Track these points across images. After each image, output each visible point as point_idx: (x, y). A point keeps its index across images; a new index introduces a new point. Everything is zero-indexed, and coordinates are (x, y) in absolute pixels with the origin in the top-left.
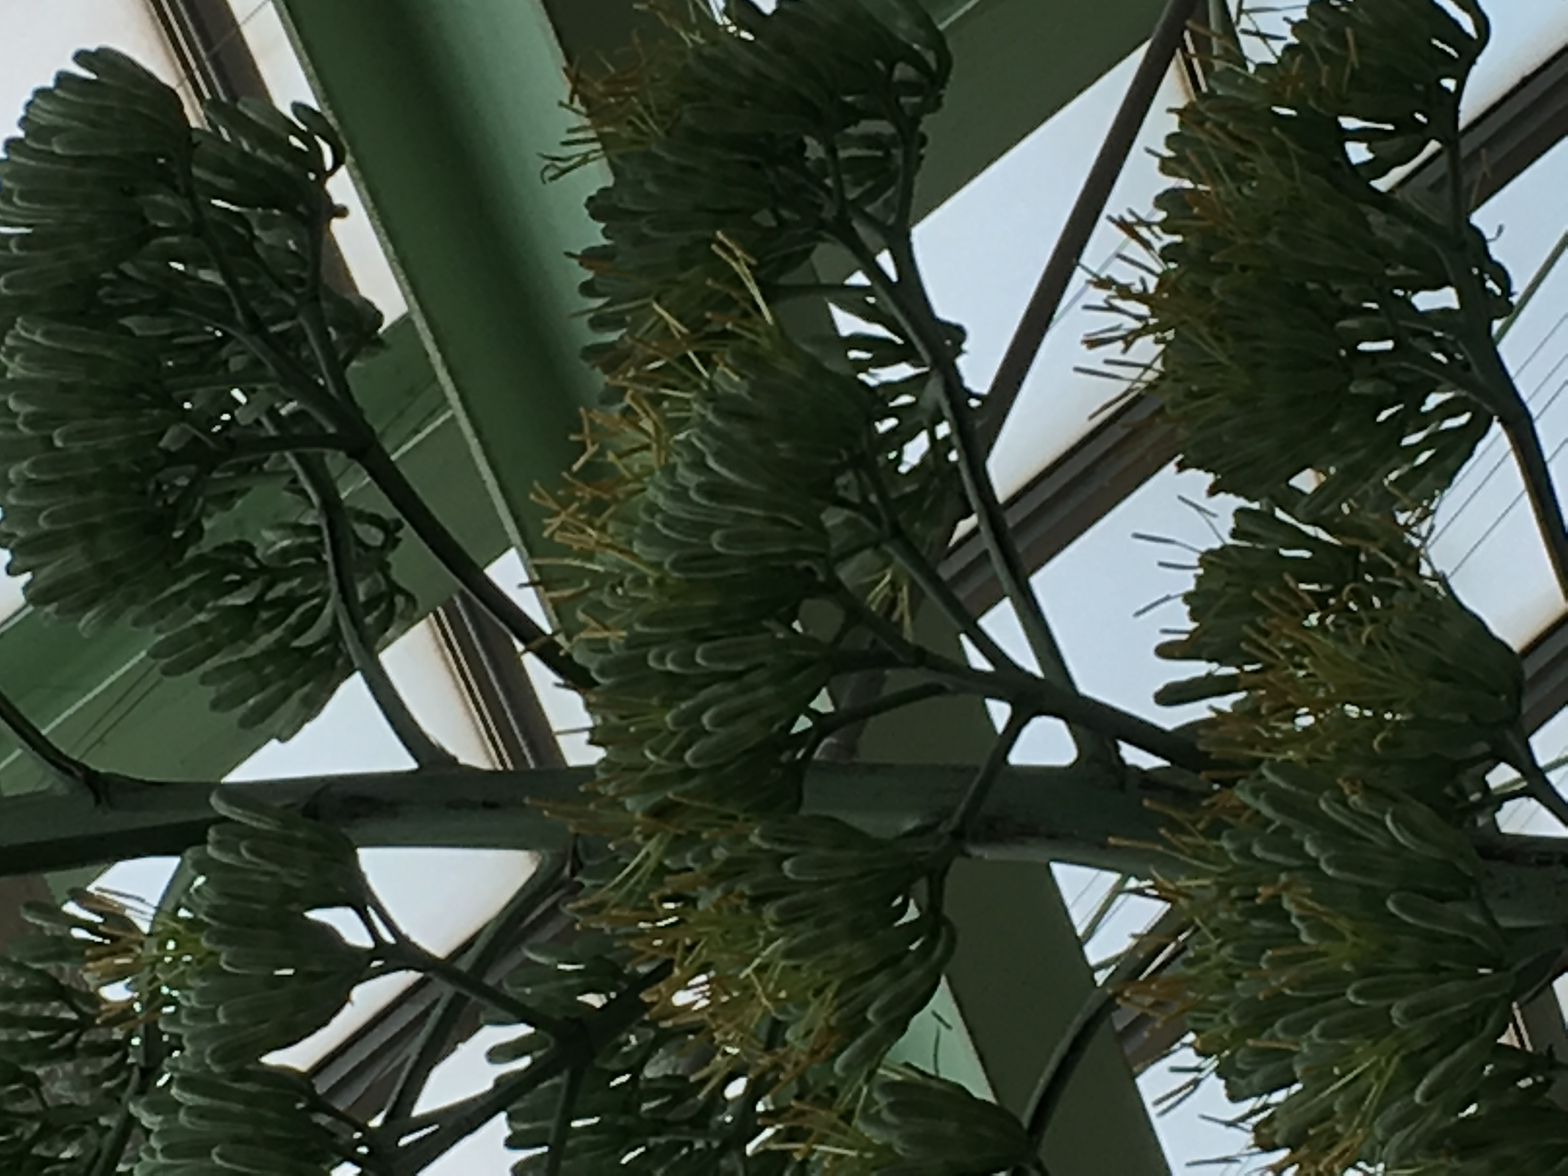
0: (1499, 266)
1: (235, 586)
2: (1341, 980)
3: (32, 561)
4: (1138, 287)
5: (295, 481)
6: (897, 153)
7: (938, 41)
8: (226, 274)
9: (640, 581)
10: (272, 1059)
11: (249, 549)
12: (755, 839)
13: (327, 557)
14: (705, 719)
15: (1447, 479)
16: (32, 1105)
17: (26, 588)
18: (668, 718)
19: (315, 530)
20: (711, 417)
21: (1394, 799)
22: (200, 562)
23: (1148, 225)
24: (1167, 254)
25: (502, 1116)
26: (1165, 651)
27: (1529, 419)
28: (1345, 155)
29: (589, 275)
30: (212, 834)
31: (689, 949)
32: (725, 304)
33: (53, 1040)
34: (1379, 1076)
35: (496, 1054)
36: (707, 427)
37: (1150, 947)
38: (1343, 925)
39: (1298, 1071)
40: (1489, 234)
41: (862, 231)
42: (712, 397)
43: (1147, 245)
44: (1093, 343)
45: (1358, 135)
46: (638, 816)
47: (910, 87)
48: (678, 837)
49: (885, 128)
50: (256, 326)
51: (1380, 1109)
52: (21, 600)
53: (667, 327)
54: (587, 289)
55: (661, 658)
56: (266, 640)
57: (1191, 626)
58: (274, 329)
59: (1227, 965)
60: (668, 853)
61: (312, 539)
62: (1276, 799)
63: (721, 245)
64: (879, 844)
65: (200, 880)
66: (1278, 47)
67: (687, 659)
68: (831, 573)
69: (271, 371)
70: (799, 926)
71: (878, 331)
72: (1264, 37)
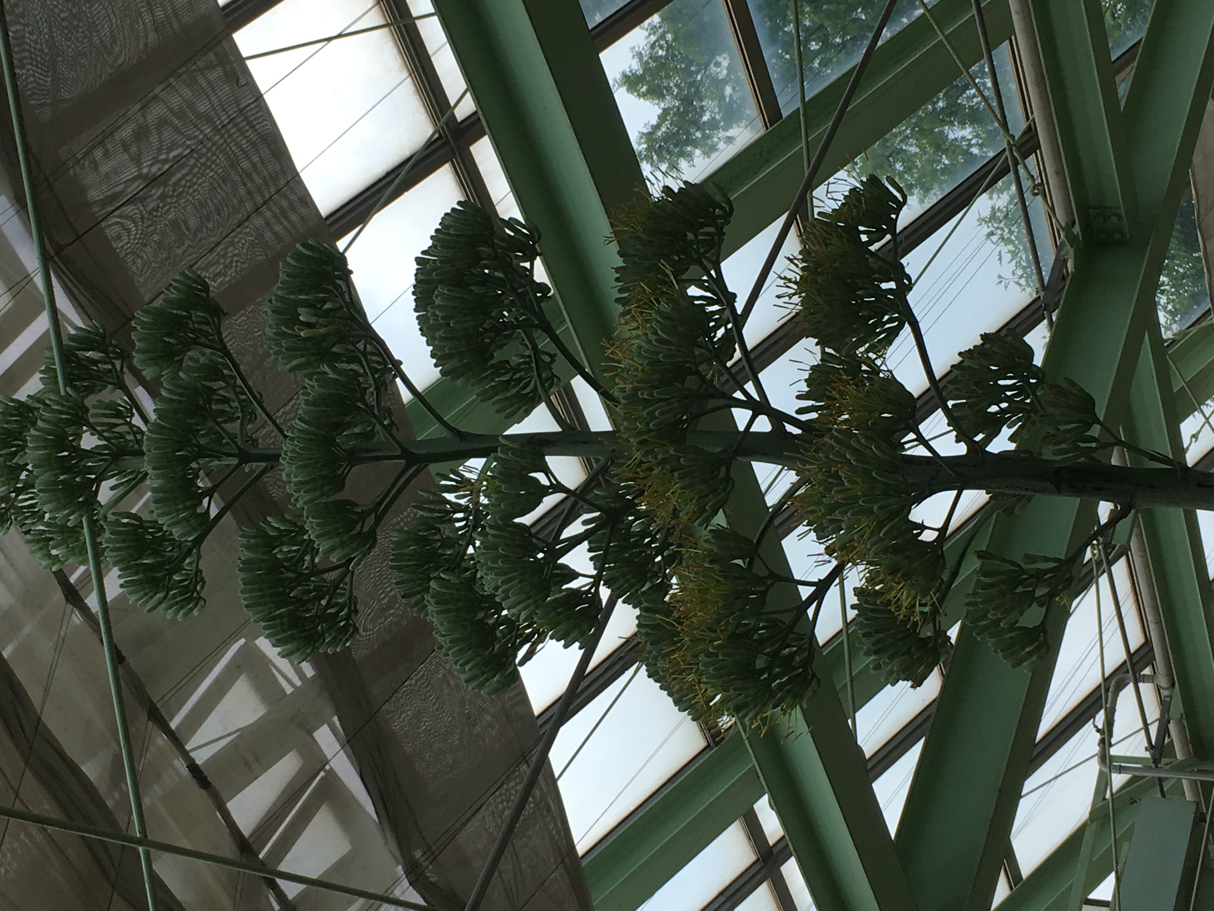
0: (908, 275)
1: (504, 374)
2: (858, 497)
3: (443, 362)
4: (794, 279)
5: (523, 340)
6: (716, 238)
7: (729, 202)
8: (504, 273)
9: (636, 370)
10: (517, 520)
11: (508, 362)
12: (671, 452)
13: (533, 365)
14: (657, 413)
15: (890, 343)
16: (437, 537)
17: (440, 371)
18: (645, 413)
19: (529, 357)
20: (659, 319)
21: (875, 441)
22: (492, 366)
23: (798, 260)
24: (803, 269)
25: (586, 542)
26: (799, 397)
27: (917, 322)
28: (860, 239)
29: (618, 275)
30: (499, 449)
31: (650, 486)
32: (664, 283)
33: (444, 517)
34: (869, 528)
35: (585, 523)
36: (657, 321)
37: (797, 487)
38: (859, 480)
39: (843, 526)
40: (905, 265)
41: (705, 262)
42: (659, 312)
43: (797, 266)
44: (779, 297)
45: (864, 232)
46: (635, 444)
47: (720, 217)
48: (647, 451)
49: (712, 230)
50: (513, 289)
51: (869, 539)
52: (439, 376)
53: (645, 290)
54: (617, 280)
55: (643, 394)
56: (514, 391)
57: (807, 389)
58: (520, 291)
59: (821, 493)
60: (643, 456)
61: (527, 360)
62: (837, 440)
63: (663, 265)
64: (710, 454)
65: (495, 463)
66: (840, 203)
67: (651, 395)
68: (697, 368)
69: (518, 304)
70: (685, 479)
71: (709, 294)
72: (835, 200)
